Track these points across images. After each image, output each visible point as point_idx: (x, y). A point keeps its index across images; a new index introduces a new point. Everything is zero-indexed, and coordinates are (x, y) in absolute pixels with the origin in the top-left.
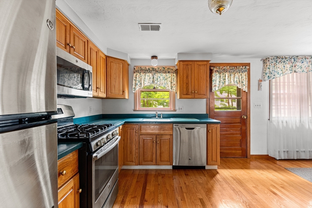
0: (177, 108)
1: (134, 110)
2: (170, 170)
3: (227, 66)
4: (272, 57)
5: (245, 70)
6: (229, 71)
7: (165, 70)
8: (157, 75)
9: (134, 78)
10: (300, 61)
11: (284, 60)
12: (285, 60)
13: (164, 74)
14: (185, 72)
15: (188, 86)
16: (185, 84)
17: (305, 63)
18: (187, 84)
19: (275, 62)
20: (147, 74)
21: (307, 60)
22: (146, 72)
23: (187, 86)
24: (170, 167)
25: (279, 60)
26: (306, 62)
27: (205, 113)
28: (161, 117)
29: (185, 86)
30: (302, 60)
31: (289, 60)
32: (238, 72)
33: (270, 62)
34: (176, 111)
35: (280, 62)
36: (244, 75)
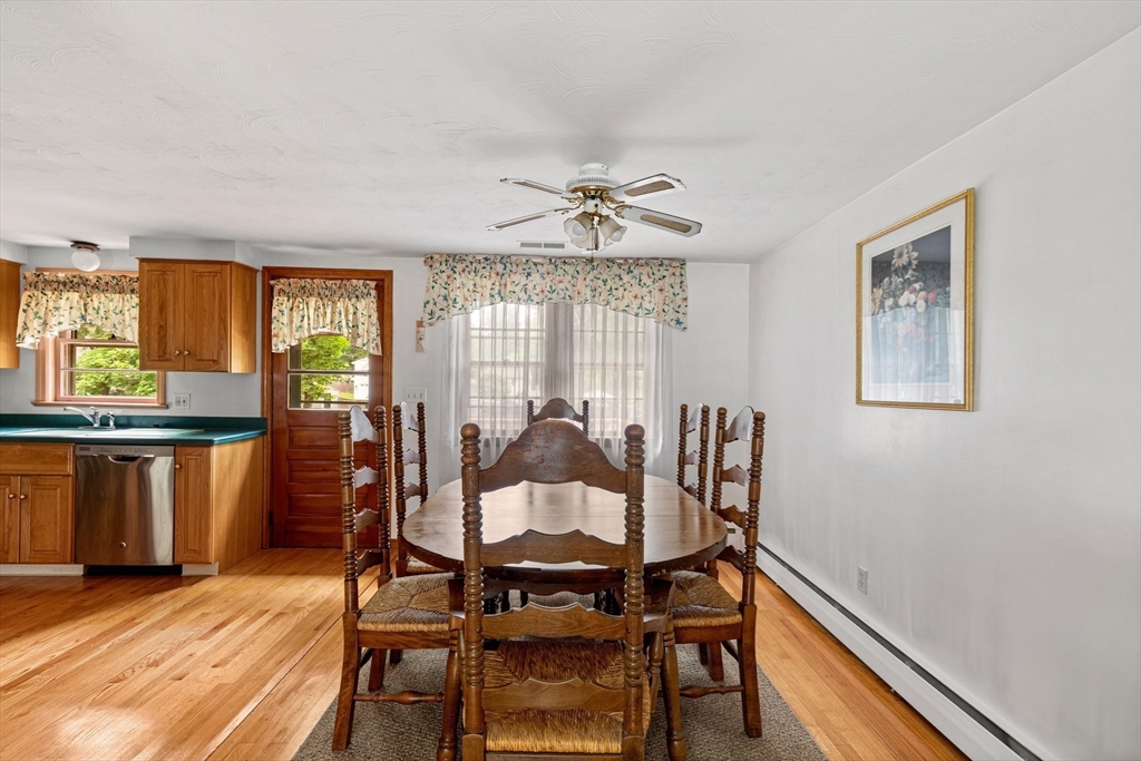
0: (171, 398)
1: (36, 404)
2: (76, 577)
3: (312, 279)
4: (441, 255)
5: (365, 291)
6: (319, 294)
7: (116, 285)
8: (97, 299)
9: (23, 306)
10: (520, 268)
11: (474, 265)
12: (479, 267)
13: (118, 295)
14: (155, 292)
15: (165, 335)
16: (157, 330)
17: (535, 277)
18: (162, 328)
19: (449, 272)
20: (65, 295)
21: (539, 267)
22: (61, 287)
23: (162, 334)
24: (77, 570)
25: (460, 267)
26: (538, 275)
27: (259, 416)
28: (109, 425)
29: (154, 334)
30: (525, 267)
31: (488, 267)
32: (345, 295)
33: (436, 271)
34: (168, 407)
35: (464, 271)
36: (367, 307)
